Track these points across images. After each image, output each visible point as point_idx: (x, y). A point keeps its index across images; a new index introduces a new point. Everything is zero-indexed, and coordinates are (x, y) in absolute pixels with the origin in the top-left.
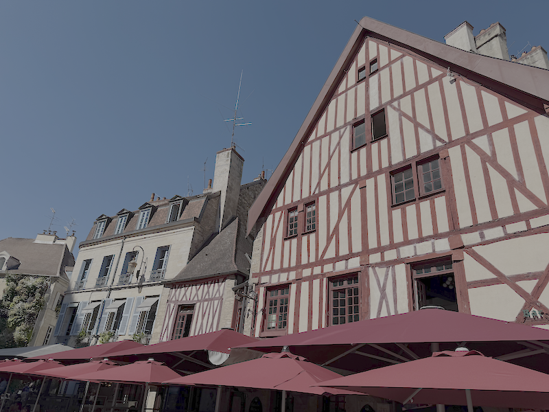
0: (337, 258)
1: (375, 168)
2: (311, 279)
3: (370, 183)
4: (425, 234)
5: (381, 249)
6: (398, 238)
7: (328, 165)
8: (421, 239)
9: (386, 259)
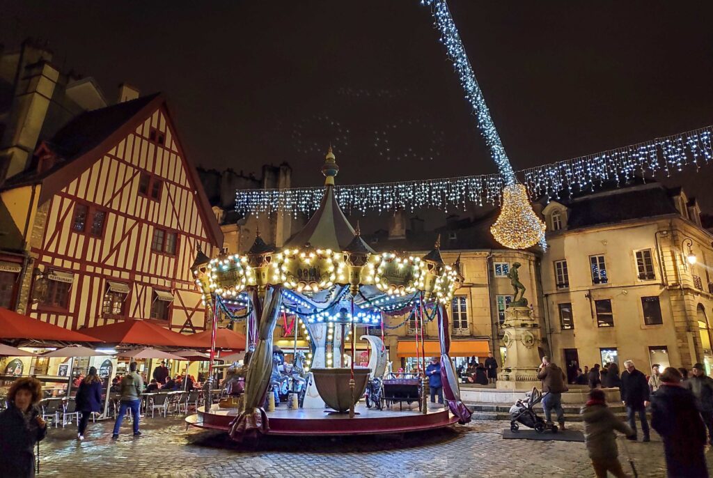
0: (114, 268)
2: (93, 275)
3: (145, 226)
4: (163, 275)
5: (142, 274)
9: (144, 281)
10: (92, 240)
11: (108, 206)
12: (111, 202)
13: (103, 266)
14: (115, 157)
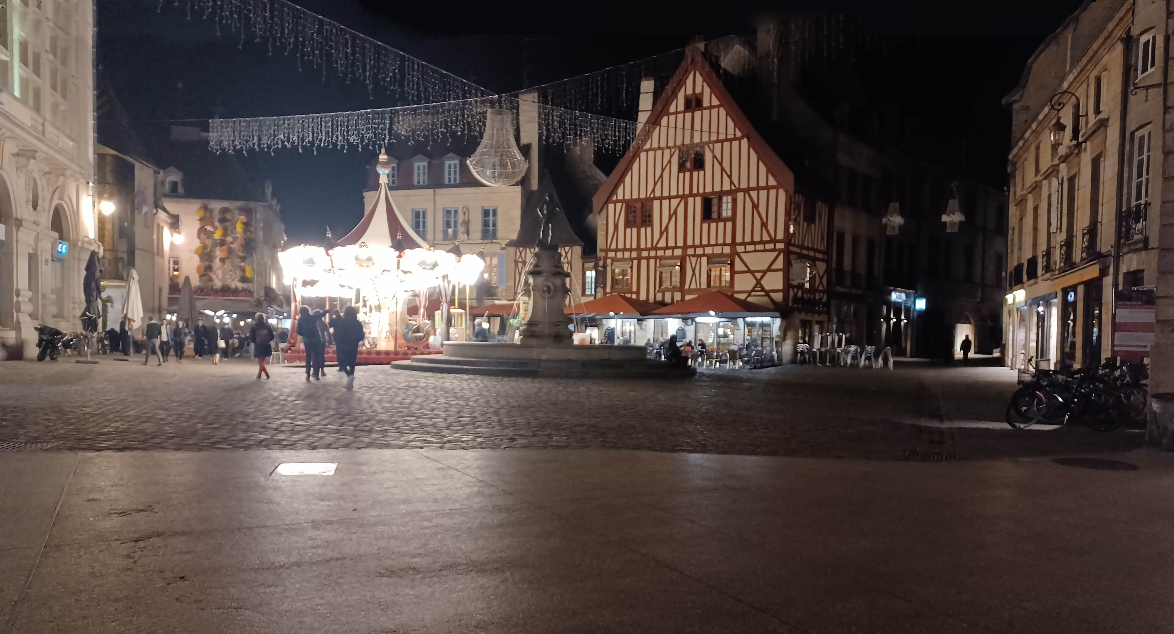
0: (667, 248)
1: (695, 191)
2: (648, 258)
3: (691, 200)
4: (719, 242)
5: (694, 247)
6: (705, 242)
7: (661, 176)
8: (717, 245)
9: (697, 253)
10: (643, 230)
11: (652, 196)
12: (653, 191)
13: (655, 248)
14: (651, 149)
